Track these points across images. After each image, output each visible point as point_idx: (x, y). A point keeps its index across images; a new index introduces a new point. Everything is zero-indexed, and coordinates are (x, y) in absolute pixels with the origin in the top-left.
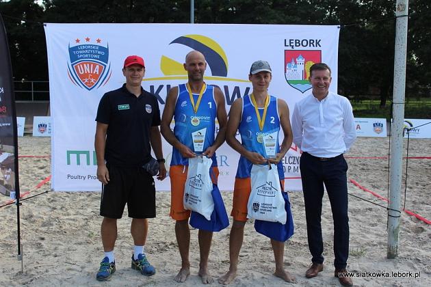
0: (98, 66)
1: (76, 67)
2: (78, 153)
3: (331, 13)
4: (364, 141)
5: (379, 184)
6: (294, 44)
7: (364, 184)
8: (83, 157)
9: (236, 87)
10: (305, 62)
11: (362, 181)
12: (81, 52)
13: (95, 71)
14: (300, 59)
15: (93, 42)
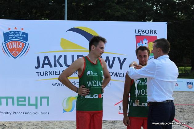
0: (21, 44)
1: (7, 44)
2: (7, 98)
3: (157, 8)
4: (181, 94)
5: (191, 121)
6: (141, 32)
7: (182, 121)
8: (10, 101)
9: (107, 57)
10: (148, 43)
11: (180, 119)
12: (11, 35)
13: (19, 46)
14: (145, 41)
15: (19, 30)
